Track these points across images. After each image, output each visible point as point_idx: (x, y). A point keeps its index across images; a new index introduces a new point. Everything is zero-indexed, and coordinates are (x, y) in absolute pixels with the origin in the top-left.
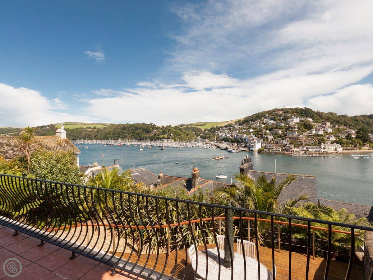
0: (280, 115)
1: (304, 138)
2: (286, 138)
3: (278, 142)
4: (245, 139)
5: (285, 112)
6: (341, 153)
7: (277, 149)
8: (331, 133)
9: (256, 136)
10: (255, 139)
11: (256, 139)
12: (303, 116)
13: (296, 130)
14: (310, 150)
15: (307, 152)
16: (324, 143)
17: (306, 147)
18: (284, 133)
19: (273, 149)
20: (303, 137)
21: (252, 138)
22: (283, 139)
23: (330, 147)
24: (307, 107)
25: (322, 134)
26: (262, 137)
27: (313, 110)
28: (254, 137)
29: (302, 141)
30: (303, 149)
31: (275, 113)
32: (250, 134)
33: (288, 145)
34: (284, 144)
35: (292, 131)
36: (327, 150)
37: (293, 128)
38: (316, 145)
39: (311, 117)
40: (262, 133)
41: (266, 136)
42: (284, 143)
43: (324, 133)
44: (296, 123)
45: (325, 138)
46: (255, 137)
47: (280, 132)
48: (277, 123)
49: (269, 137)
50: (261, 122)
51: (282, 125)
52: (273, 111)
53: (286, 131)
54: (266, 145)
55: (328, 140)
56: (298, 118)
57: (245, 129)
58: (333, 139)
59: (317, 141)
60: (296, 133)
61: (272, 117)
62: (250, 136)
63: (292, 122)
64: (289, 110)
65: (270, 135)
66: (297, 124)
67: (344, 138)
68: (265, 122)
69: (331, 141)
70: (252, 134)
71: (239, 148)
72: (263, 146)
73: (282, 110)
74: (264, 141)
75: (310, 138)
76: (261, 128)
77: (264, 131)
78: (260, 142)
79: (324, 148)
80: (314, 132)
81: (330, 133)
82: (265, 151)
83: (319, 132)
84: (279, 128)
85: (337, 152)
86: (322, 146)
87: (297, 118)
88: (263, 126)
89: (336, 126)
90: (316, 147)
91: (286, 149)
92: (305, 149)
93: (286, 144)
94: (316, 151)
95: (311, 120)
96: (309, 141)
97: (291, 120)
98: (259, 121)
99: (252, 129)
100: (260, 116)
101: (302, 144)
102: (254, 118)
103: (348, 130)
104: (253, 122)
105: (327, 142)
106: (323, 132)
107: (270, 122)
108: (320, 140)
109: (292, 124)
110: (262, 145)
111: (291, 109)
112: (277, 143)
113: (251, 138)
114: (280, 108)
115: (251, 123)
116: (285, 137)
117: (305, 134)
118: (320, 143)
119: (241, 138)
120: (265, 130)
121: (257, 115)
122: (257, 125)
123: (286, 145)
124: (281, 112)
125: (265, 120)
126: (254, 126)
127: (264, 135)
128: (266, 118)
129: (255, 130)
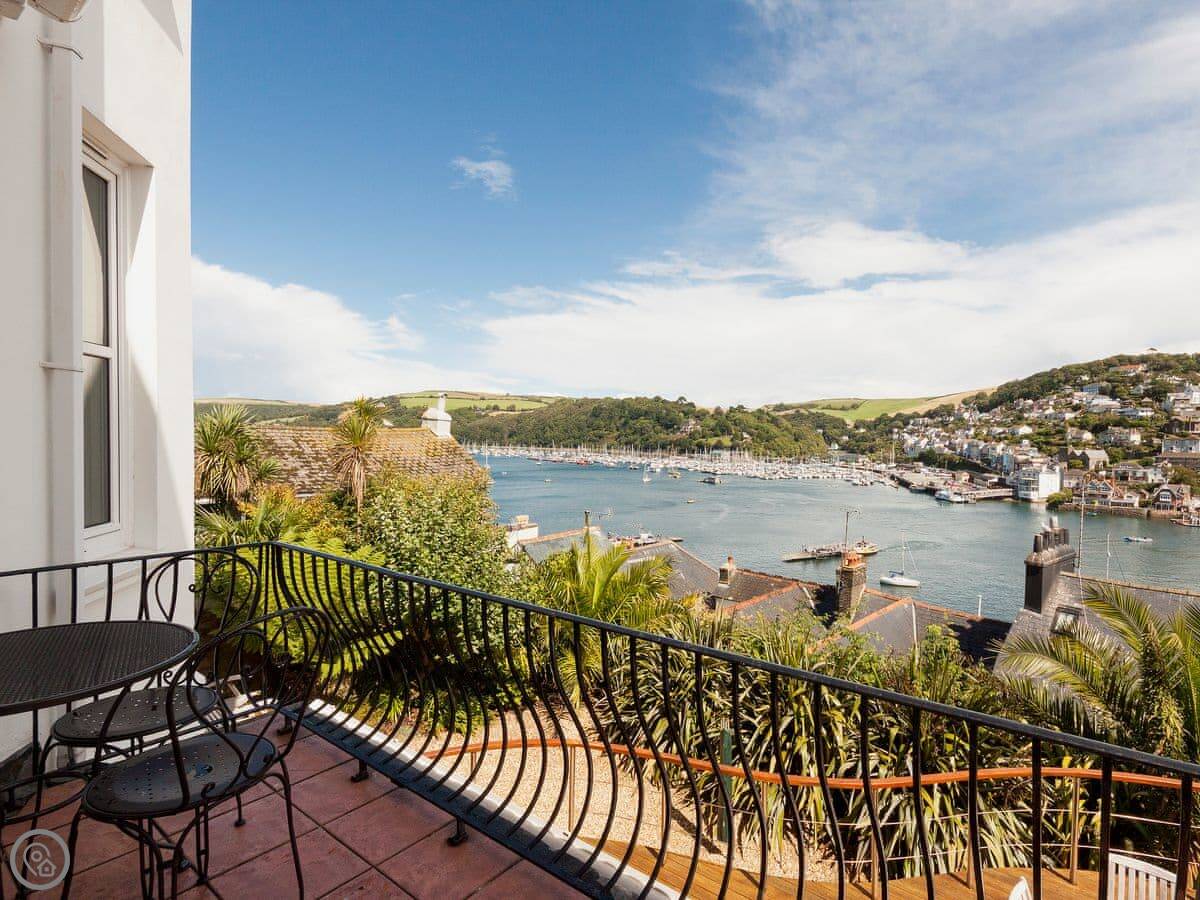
0: (1137, 380)
2: (1158, 461)
3: (1125, 472)
4: (1000, 459)
5: (1154, 369)
7: (1122, 497)
9: (1040, 450)
10: (1038, 459)
11: (1042, 460)
18: (1151, 441)
19: (1105, 496)
21: (1025, 457)
22: (1147, 465)
26: (1064, 456)
28: (1033, 453)
31: (1118, 373)
32: (1019, 442)
33: (1164, 487)
34: (1150, 481)
35: (1184, 436)
37: (1189, 425)
40: (1063, 442)
41: (1078, 453)
42: (1151, 477)
44: (1199, 409)
46: (1037, 454)
47: (1136, 438)
48: (1124, 405)
49: (1089, 452)
50: (1063, 400)
51: (1144, 414)
52: (1109, 364)
53: (1160, 437)
54: (1078, 484)
57: (999, 424)
61: (1104, 384)
62: (1018, 448)
63: (1182, 405)
64: (1173, 362)
65: (1094, 447)
68: (1076, 402)
70: (1026, 442)
71: (978, 489)
72: (1066, 485)
73: (1143, 360)
74: (1070, 467)
76: (1062, 424)
77: (1071, 432)
78: (1057, 471)
82: (1074, 503)
84: (1133, 426)
88: (1069, 416)
91: (1157, 499)
93: (1157, 481)
97: (1182, 395)
98: (1055, 397)
99: (1029, 425)
100: (1059, 381)
102: (1035, 387)
104: (1030, 402)
107: (1095, 402)
109: (1182, 411)
110: (1066, 482)
111: (1178, 358)
112: (1124, 477)
113: (1021, 458)
114: (1136, 353)
115: (1021, 404)
116: (1154, 458)
119: (983, 456)
120: (1075, 429)
121: (1046, 379)
122: (1047, 412)
123: (1158, 485)
124: (1141, 368)
125: (1078, 394)
126: (1034, 415)
127: (1071, 449)
128: (1081, 387)
129: (1037, 430)
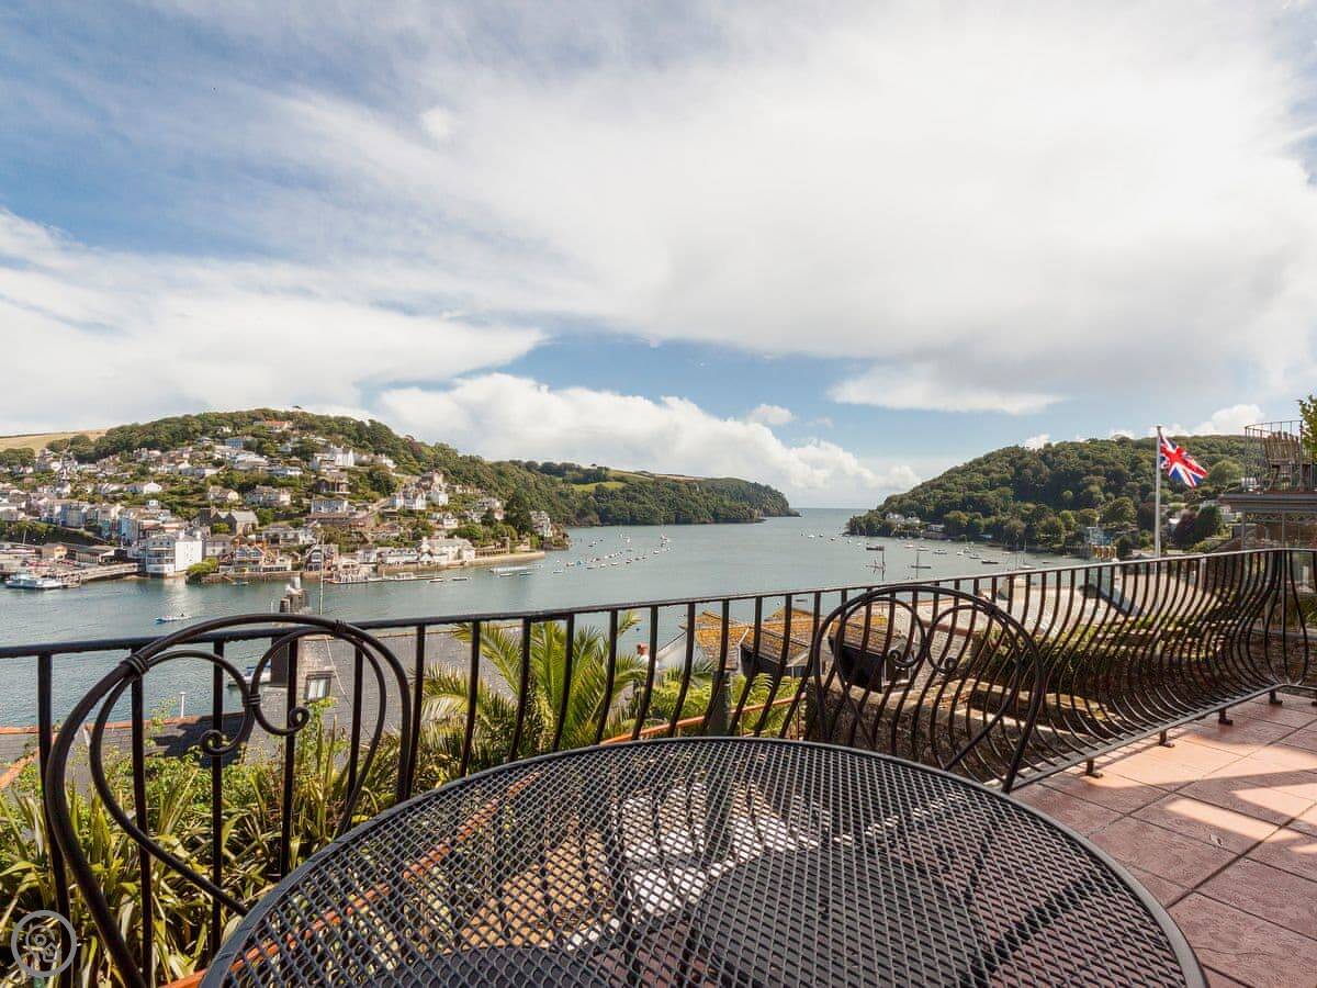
0: (284, 438)
1: (372, 523)
2: (308, 521)
3: (276, 535)
4: (116, 526)
5: (301, 428)
6: (471, 565)
7: (274, 562)
8: (445, 509)
9: (174, 512)
10: (172, 524)
11: (177, 525)
12: (364, 447)
13: (344, 495)
14: (390, 560)
15: (379, 568)
16: (429, 538)
17: (379, 550)
18: (301, 501)
19: (256, 562)
20: (367, 517)
21: (152, 522)
22: (296, 526)
23: (445, 550)
24: (377, 420)
25: (424, 508)
26: (205, 518)
27: (395, 432)
28: (165, 517)
29: (363, 530)
30: (368, 559)
31: (263, 427)
32: (144, 504)
33: (316, 548)
34: (301, 543)
35: (331, 496)
36: (436, 559)
37: (335, 486)
38: (406, 544)
39: (389, 455)
40: (204, 503)
41: (223, 515)
42: (302, 538)
43: (428, 506)
44: (342, 470)
45: (431, 522)
46: (169, 518)
47: (285, 498)
48: (272, 463)
49: (237, 515)
50: (201, 454)
51: (293, 473)
52: (253, 417)
53: (311, 498)
54: (224, 551)
55: (439, 529)
56: (351, 452)
57: (111, 480)
58: (452, 524)
59: (410, 531)
60: (346, 503)
61: (249, 438)
62: (142, 510)
63: (328, 466)
64: (318, 423)
65: (241, 508)
66: (345, 473)
67: (477, 521)
68: (217, 456)
69: (448, 531)
70: (154, 503)
71: (84, 568)
72: (209, 552)
73: (289, 417)
74: (214, 531)
75: (388, 523)
76: (202, 481)
77: (213, 492)
78: (199, 537)
79: (430, 553)
80: (400, 502)
81: (443, 507)
82: (221, 573)
83: (414, 502)
84: (282, 486)
85: (462, 564)
86: (425, 547)
87: (346, 451)
88: (210, 472)
89: (457, 487)
90: (408, 549)
91: (309, 561)
92: (373, 557)
93: (307, 543)
94: (407, 563)
95: (389, 463)
96: (385, 531)
97: (327, 456)
98: (190, 449)
99: (156, 482)
100: (196, 431)
101: (366, 541)
102: (163, 437)
103: (485, 499)
104: (157, 453)
105: (437, 533)
106: (424, 502)
107: (240, 458)
108: (418, 529)
109: (328, 472)
110: (209, 549)
111: (324, 420)
112: (275, 540)
113: (148, 523)
114: (282, 409)
115: (144, 454)
116: (304, 519)
117: (374, 507)
118: (417, 537)
119: (90, 524)
120: (219, 488)
121: (179, 427)
122: (181, 467)
123: (309, 546)
124: (286, 425)
125: (219, 447)
126: (164, 469)
127: (214, 511)
128: (222, 439)
129: (169, 488)
